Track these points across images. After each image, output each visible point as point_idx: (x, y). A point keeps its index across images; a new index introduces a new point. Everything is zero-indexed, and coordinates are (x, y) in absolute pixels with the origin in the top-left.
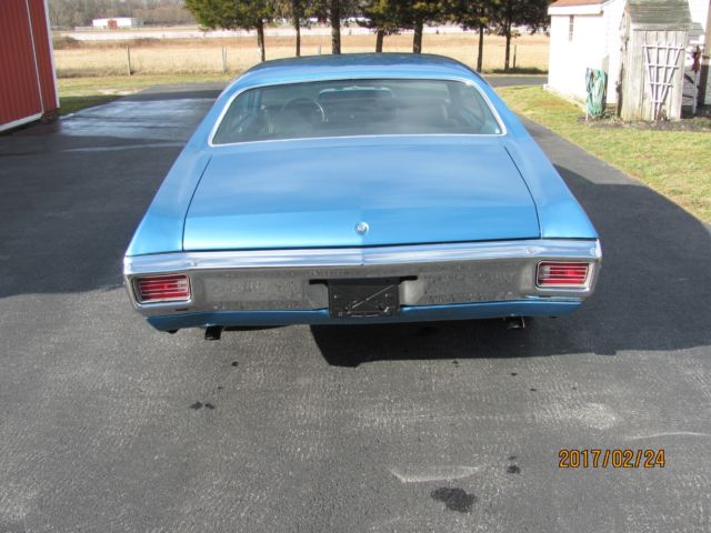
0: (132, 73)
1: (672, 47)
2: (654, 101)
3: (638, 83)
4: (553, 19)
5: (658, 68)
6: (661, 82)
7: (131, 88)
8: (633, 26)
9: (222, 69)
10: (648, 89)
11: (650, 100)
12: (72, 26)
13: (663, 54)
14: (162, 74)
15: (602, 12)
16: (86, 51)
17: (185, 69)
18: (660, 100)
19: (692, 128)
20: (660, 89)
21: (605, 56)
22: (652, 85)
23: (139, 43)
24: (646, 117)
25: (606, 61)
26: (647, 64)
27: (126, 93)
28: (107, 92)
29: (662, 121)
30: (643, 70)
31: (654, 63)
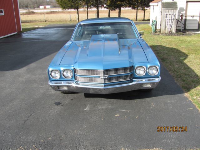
0: (46, 21)
1: (173, 14)
2: (168, 28)
3: (164, 23)
4: (151, 6)
5: (169, 19)
6: (170, 23)
7: (43, 26)
8: (163, 9)
9: (69, 20)
10: (167, 25)
11: (167, 28)
12: (34, 8)
13: (170, 16)
14: (54, 21)
15: (158, 5)
16: (37, 15)
17: (60, 20)
18: (170, 28)
19: (178, 35)
20: (170, 25)
21: (156, 16)
22: (168, 24)
23: (51, 13)
24: (167, 32)
25: (156, 17)
26: (166, 19)
27: (41, 27)
28: (36, 27)
29: (170, 33)
30: (165, 20)
31: (168, 18)
